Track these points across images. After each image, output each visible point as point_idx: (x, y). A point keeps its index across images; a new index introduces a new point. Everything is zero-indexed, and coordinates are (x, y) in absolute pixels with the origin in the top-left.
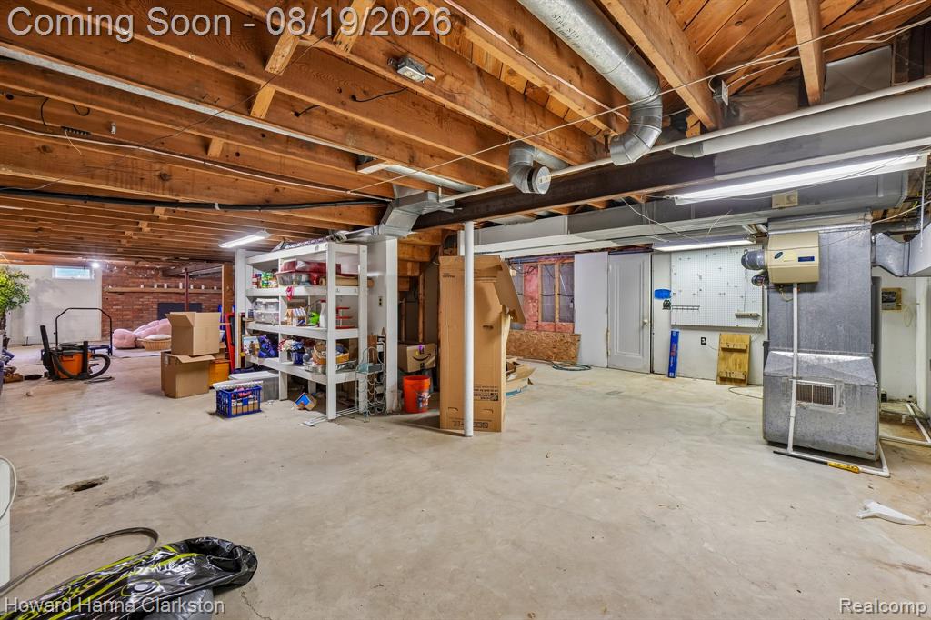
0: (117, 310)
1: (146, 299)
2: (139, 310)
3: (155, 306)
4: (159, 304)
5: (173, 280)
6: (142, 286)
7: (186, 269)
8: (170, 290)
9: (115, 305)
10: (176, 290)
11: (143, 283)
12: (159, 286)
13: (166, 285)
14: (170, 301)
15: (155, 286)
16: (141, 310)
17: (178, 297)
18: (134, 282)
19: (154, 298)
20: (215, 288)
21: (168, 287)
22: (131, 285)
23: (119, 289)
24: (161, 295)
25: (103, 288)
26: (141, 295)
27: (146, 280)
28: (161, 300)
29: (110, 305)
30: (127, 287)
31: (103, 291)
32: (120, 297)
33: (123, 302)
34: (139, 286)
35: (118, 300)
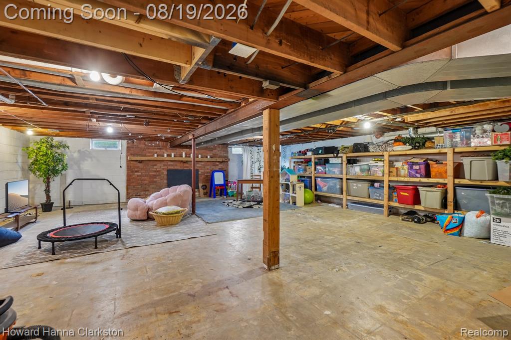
0: (138, 176)
1: (159, 166)
2: (154, 175)
3: (165, 173)
4: (169, 171)
5: (178, 150)
6: (156, 155)
7: (193, 135)
8: (177, 159)
9: (136, 172)
10: (180, 159)
11: (156, 153)
12: (168, 155)
13: (173, 154)
14: (176, 168)
15: (165, 155)
16: (155, 176)
17: (182, 164)
18: (149, 153)
19: (165, 165)
20: (209, 157)
21: (175, 156)
22: (148, 154)
23: (139, 158)
24: (169, 163)
25: (127, 157)
26: (156, 163)
27: (158, 151)
28: (169, 167)
29: (132, 172)
30: (145, 156)
31: (127, 159)
32: (139, 165)
33: (142, 169)
34: (154, 155)
35: (138, 167)
